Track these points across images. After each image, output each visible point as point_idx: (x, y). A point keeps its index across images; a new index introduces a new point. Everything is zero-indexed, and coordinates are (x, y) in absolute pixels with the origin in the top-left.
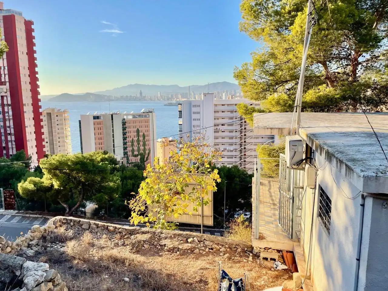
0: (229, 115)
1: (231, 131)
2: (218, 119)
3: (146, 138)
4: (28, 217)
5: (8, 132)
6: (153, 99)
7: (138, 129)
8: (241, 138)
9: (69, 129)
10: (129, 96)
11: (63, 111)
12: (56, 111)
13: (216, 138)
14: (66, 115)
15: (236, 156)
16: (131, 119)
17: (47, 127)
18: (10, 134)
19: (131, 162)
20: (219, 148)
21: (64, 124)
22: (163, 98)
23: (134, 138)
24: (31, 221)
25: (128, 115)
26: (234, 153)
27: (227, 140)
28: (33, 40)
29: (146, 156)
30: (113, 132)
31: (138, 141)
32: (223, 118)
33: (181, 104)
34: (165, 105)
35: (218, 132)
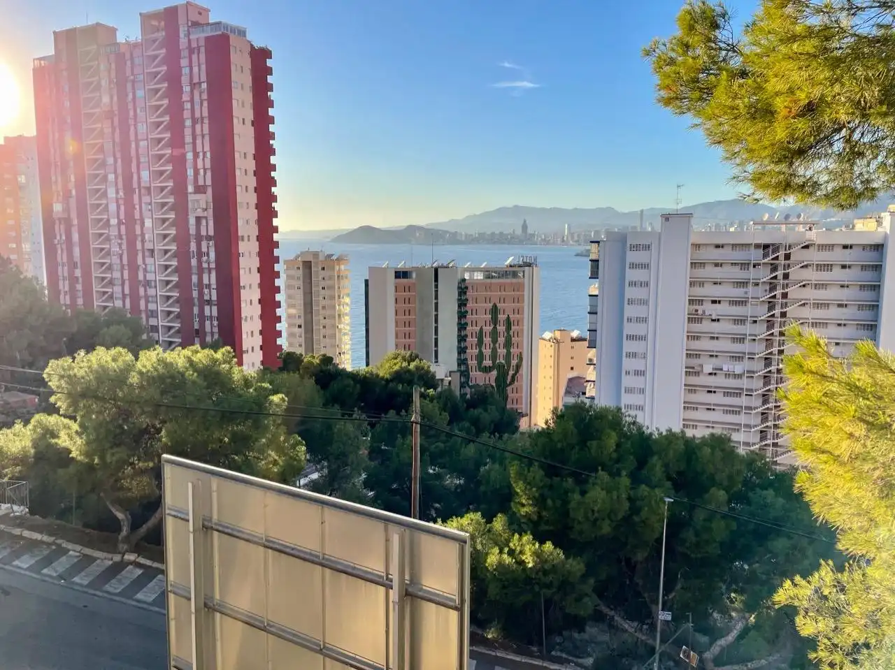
0: (738, 274)
1: (740, 321)
2: (702, 284)
3: (513, 327)
4: (16, 536)
5: (206, 297)
6: (551, 241)
7: (495, 306)
8: (769, 342)
9: (347, 300)
10: (497, 232)
11: (337, 259)
12: (321, 258)
13: (693, 337)
14: (342, 267)
15: (751, 390)
16: (481, 279)
17: (302, 293)
18: (209, 302)
19: (474, 382)
20: (702, 366)
21: (336, 287)
22: (576, 238)
23: (484, 328)
24: (14, 551)
25: (474, 271)
26: (745, 383)
27: (725, 345)
28: (269, 93)
29: (511, 373)
30: (436, 309)
31: (494, 335)
32: (715, 284)
33: (598, 242)
34: (577, 255)
35: (700, 320)
